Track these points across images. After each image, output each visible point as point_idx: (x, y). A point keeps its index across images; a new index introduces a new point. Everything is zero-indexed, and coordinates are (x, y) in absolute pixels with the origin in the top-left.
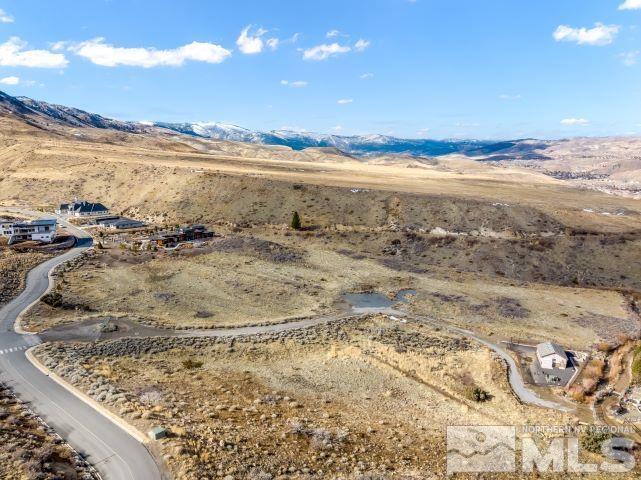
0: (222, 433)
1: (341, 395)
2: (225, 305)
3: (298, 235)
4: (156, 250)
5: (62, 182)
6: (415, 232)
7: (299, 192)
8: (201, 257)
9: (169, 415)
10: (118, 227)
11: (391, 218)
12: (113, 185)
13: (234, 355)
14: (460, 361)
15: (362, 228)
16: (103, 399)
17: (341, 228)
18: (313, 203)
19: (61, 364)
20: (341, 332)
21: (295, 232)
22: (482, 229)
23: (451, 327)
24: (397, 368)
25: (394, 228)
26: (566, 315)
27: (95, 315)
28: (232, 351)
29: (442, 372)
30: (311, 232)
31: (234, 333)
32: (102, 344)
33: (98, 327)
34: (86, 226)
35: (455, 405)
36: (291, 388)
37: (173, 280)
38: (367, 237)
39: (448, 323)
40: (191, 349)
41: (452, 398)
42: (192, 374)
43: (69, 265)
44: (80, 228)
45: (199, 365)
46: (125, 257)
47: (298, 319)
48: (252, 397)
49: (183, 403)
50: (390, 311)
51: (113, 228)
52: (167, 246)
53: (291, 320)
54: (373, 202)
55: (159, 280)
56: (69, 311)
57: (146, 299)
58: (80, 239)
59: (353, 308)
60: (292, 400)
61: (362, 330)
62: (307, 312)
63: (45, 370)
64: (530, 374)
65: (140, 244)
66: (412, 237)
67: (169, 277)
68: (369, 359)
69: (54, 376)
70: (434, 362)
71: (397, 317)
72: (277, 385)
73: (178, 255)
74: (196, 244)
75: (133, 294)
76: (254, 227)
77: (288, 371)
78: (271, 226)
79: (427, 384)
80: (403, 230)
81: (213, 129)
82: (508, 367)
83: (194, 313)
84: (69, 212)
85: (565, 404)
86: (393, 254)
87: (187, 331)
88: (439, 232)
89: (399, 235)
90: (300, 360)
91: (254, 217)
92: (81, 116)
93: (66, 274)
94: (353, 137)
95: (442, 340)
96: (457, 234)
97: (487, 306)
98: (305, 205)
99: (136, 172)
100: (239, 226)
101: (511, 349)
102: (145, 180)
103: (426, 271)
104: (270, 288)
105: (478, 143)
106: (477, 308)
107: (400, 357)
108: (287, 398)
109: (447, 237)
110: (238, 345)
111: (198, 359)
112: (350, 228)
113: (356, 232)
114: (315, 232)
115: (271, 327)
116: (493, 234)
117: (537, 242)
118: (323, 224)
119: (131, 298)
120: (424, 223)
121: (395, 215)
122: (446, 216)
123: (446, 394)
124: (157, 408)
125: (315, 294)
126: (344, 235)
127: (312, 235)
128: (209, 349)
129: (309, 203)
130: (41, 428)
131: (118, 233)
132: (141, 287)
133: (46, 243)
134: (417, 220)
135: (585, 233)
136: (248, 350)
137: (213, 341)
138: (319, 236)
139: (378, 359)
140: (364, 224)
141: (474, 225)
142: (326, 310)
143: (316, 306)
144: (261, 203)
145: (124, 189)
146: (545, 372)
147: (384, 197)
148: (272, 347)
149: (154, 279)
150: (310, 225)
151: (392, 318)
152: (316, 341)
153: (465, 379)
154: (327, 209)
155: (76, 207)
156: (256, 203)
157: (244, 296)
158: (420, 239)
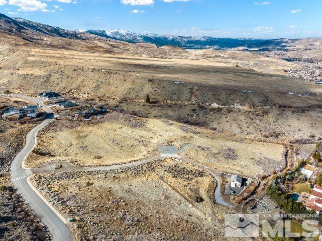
0: (93, 218)
1: (144, 198)
2: (107, 152)
3: (149, 106)
4: (81, 121)
5: (40, 76)
6: (204, 105)
7: (151, 83)
8: (100, 124)
9: (76, 210)
10: (65, 107)
11: (193, 97)
12: (64, 77)
13: (106, 179)
14: (197, 182)
15: (179, 102)
16: (54, 204)
17: (169, 102)
18: (157, 89)
19: (40, 186)
20: (152, 167)
21: (147, 104)
22: (235, 104)
23: (200, 164)
24: (170, 186)
25: (194, 103)
26: (253, 159)
27: (53, 159)
28: (106, 177)
29: (188, 187)
30: (155, 104)
31: (108, 168)
32: (55, 175)
33: (54, 166)
34: (51, 106)
35: (188, 203)
36: (125, 195)
37: (87, 138)
38: (181, 107)
39: (199, 162)
40: (90, 176)
41: (188, 200)
42: (89, 189)
43: (43, 131)
44: (48, 107)
45: (92, 184)
46: (67, 124)
47: (135, 161)
48: (109, 200)
49: (82, 204)
50: (176, 155)
51: (62, 107)
52: (86, 118)
53: (132, 161)
54: (185, 88)
55: (81, 138)
56: (43, 156)
57: (75, 148)
58: (48, 114)
59: (161, 154)
60: (124, 201)
61: (161, 166)
62: (140, 156)
63: (34, 189)
64: (224, 189)
65: (74, 117)
66: (202, 108)
67: (85, 136)
68: (160, 180)
69: (37, 192)
70: (186, 183)
71: (178, 159)
72: (120, 194)
73: (90, 123)
74: (99, 117)
75: (69, 146)
76: (129, 101)
77: (126, 187)
78: (137, 100)
79: (180, 193)
80: (198, 104)
81: (117, 33)
82: (217, 186)
83: (93, 157)
84: (43, 97)
85: (232, 204)
86: (192, 116)
87: (89, 168)
88: (215, 105)
89: (196, 107)
90: (133, 181)
91: (129, 96)
92: (49, 28)
93: (42, 136)
94: (189, 37)
95: (194, 171)
96: (223, 106)
97: (219, 153)
98: (153, 90)
99: (75, 70)
100: (122, 100)
101: (222, 176)
102: (79, 75)
103: (198, 133)
104: (127, 143)
105: (255, 41)
106: (215, 154)
107: (173, 180)
108: (122, 201)
109: (218, 108)
110: (108, 174)
111: (92, 181)
112: (174, 102)
113: (176, 104)
114: (157, 105)
115: (123, 165)
116: (240, 107)
117: (260, 112)
118: (161, 100)
119: (69, 148)
120: (208, 100)
121: (195, 96)
122: (219, 97)
123: (186, 198)
124: (72, 208)
125: (146, 146)
126: (170, 106)
127: (155, 106)
128: (97, 176)
129: (155, 89)
130: (32, 216)
131: (65, 110)
132: (73, 142)
133: (34, 118)
134: (205, 99)
135: (285, 107)
136: (112, 177)
137: (98, 172)
138: (158, 106)
139: (164, 181)
140: (180, 100)
141: (232, 102)
142: (149, 155)
143: (145, 152)
144: (133, 89)
145: (69, 79)
146: (231, 189)
147: (191, 86)
148: (122, 175)
149: (79, 137)
150: (155, 100)
151: (176, 159)
152: (140, 172)
153: (196, 191)
154: (163, 92)
155: (47, 94)
156: (130, 89)
157: (116, 147)
158: (206, 109)
